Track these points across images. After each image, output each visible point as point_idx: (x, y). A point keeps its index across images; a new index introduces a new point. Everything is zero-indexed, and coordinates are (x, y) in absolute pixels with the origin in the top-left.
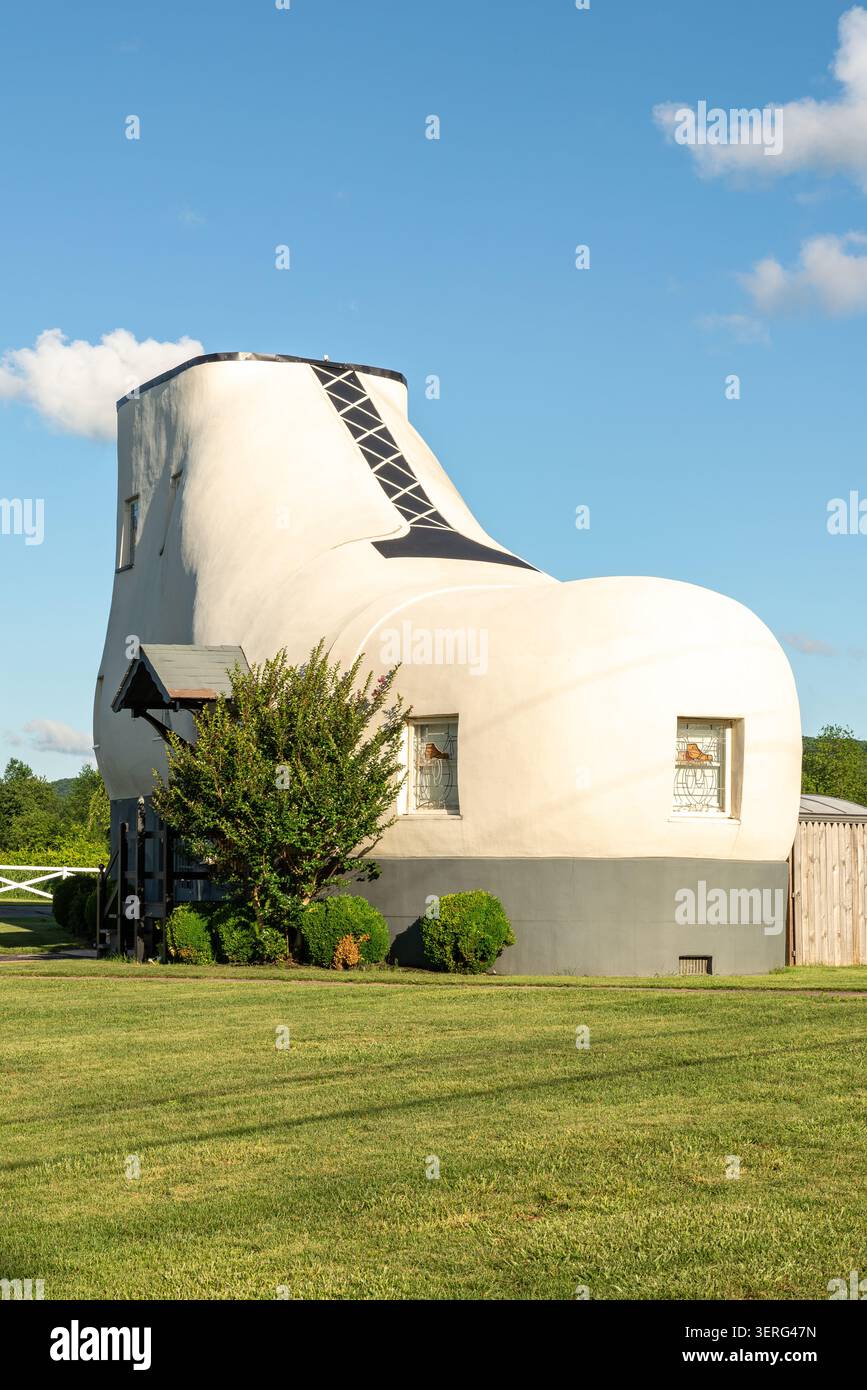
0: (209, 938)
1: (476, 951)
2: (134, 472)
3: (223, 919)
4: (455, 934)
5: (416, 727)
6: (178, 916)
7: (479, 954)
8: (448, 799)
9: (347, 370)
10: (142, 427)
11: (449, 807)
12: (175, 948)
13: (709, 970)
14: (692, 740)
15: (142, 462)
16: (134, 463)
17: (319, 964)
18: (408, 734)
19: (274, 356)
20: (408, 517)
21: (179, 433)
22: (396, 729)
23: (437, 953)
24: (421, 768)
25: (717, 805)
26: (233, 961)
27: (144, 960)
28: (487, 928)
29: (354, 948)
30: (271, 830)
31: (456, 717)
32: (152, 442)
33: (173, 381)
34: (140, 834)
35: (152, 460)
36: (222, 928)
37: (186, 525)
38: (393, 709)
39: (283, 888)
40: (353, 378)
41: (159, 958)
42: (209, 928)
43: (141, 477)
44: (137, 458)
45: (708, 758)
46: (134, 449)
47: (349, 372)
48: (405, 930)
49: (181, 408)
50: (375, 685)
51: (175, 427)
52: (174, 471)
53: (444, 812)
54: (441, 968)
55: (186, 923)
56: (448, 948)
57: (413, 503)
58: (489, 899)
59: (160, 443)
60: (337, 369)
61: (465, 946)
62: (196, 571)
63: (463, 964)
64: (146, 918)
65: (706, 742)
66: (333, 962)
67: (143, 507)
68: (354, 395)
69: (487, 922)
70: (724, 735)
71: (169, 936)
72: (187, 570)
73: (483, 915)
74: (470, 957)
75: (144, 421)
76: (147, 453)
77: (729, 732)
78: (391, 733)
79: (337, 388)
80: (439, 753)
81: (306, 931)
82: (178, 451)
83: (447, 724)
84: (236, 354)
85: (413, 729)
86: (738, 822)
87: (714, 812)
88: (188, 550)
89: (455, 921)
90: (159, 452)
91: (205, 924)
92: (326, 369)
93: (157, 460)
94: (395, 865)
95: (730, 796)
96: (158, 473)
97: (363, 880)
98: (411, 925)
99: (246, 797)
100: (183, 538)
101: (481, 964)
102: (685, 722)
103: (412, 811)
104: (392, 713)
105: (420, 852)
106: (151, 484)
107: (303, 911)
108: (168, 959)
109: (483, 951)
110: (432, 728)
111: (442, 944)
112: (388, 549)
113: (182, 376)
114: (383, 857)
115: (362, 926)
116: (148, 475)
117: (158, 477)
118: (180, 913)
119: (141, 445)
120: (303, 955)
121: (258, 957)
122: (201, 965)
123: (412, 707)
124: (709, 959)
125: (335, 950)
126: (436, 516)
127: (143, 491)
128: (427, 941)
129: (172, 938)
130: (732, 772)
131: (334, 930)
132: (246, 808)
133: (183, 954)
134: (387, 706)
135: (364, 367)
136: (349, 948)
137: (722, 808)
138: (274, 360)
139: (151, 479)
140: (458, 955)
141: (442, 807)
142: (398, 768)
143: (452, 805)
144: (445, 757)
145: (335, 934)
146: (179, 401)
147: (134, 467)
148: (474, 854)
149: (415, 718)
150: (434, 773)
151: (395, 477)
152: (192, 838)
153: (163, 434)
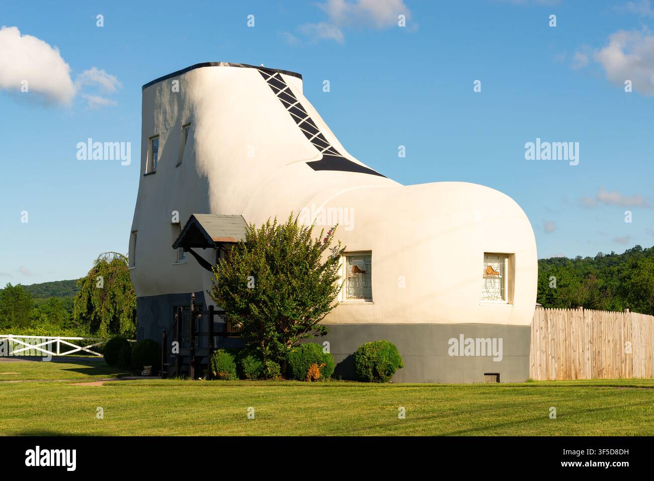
0: (235, 366)
1: (385, 371)
2: (156, 123)
3: (244, 356)
4: (374, 362)
5: (347, 257)
6: (218, 355)
7: (387, 372)
8: (366, 293)
9: (275, 73)
10: (161, 99)
11: (365, 298)
12: (216, 371)
13: (498, 380)
14: (489, 264)
15: (161, 118)
16: (155, 118)
17: (298, 379)
18: (343, 260)
19: (238, 64)
20: (320, 150)
21: (187, 104)
22: (337, 258)
23: (364, 372)
24: (349, 278)
25: (501, 297)
26: (249, 378)
27: (196, 378)
28: (390, 359)
29: (318, 370)
30: (278, 309)
31: (370, 252)
32: (168, 108)
33: (182, 76)
34: (193, 312)
35: (168, 116)
36: (244, 361)
37: (198, 152)
38: (335, 247)
39: (279, 339)
40: (278, 76)
41: (205, 377)
42: (235, 361)
43: (160, 125)
44: (157, 115)
45: (496, 273)
46: (156, 110)
47: (277, 74)
48: (342, 361)
49: (188, 90)
50: (325, 235)
51: (184, 101)
52: (183, 122)
53: (363, 300)
54: (366, 380)
55: (223, 358)
56: (370, 370)
57: (320, 142)
58: (390, 345)
59: (173, 108)
60: (271, 72)
61: (380, 368)
62: (207, 175)
63: (378, 378)
64: (196, 356)
65: (496, 265)
66: (306, 377)
67: (162, 142)
68: (282, 86)
69: (391, 356)
70: (504, 262)
71: (213, 365)
72: (200, 175)
73: (388, 353)
74: (382, 374)
75: (162, 97)
76: (165, 113)
77: (506, 260)
78: (334, 260)
79: (272, 82)
80: (360, 270)
81: (291, 361)
82: (186, 113)
83: (366, 256)
84: (219, 63)
85: (345, 258)
86: (512, 305)
87: (500, 300)
88: (200, 164)
89: (375, 356)
90: (173, 112)
91: (233, 359)
92: (266, 72)
93: (172, 117)
94: (336, 328)
95: (507, 292)
96: (172, 124)
97: (318, 336)
98: (345, 358)
99: (264, 292)
100: (196, 158)
101: (387, 377)
102: (487, 255)
103: (345, 300)
104: (334, 250)
105: (349, 320)
106: (167, 129)
107: (289, 351)
108: (211, 377)
109: (389, 371)
110: (356, 258)
111: (367, 367)
112: (315, 166)
113: (189, 74)
114: (329, 323)
115: (322, 359)
116: (165, 125)
117: (172, 125)
118: (220, 353)
119: (160, 109)
120: (288, 373)
121: (262, 375)
122: (230, 380)
123: (346, 247)
124: (498, 375)
125: (308, 371)
126: (332, 149)
127: (162, 133)
128: (358, 366)
129: (215, 366)
130: (508, 280)
131: (307, 361)
132: (264, 298)
133: (221, 374)
134: (332, 246)
135: (283, 71)
136: (315, 370)
137: (503, 298)
138: (239, 67)
139: (167, 127)
140: (375, 373)
141: (362, 298)
142: (338, 278)
143: (368, 297)
144: (363, 272)
145: (307, 364)
146: (186, 86)
147: (155, 120)
148: (379, 322)
149: (346, 253)
150: (357, 280)
151: (309, 128)
152: (232, 313)
153: (176, 103)
